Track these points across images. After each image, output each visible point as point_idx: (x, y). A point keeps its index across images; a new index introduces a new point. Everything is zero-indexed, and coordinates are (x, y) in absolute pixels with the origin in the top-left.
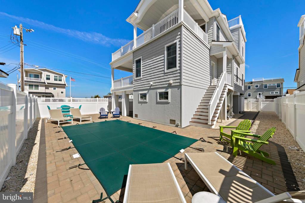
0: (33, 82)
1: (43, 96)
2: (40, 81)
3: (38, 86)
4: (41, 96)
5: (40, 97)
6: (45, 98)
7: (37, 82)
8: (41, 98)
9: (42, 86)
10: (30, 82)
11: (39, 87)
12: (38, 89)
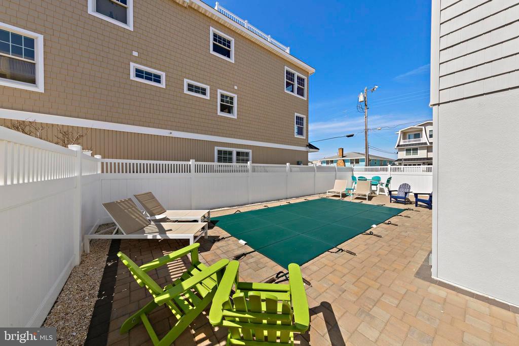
0: (410, 145)
1: (424, 164)
2: (420, 142)
3: (417, 149)
4: (421, 163)
5: (420, 165)
6: (426, 166)
7: (416, 144)
8: (422, 166)
9: (422, 149)
10: (407, 145)
11: (419, 151)
12: (417, 154)
